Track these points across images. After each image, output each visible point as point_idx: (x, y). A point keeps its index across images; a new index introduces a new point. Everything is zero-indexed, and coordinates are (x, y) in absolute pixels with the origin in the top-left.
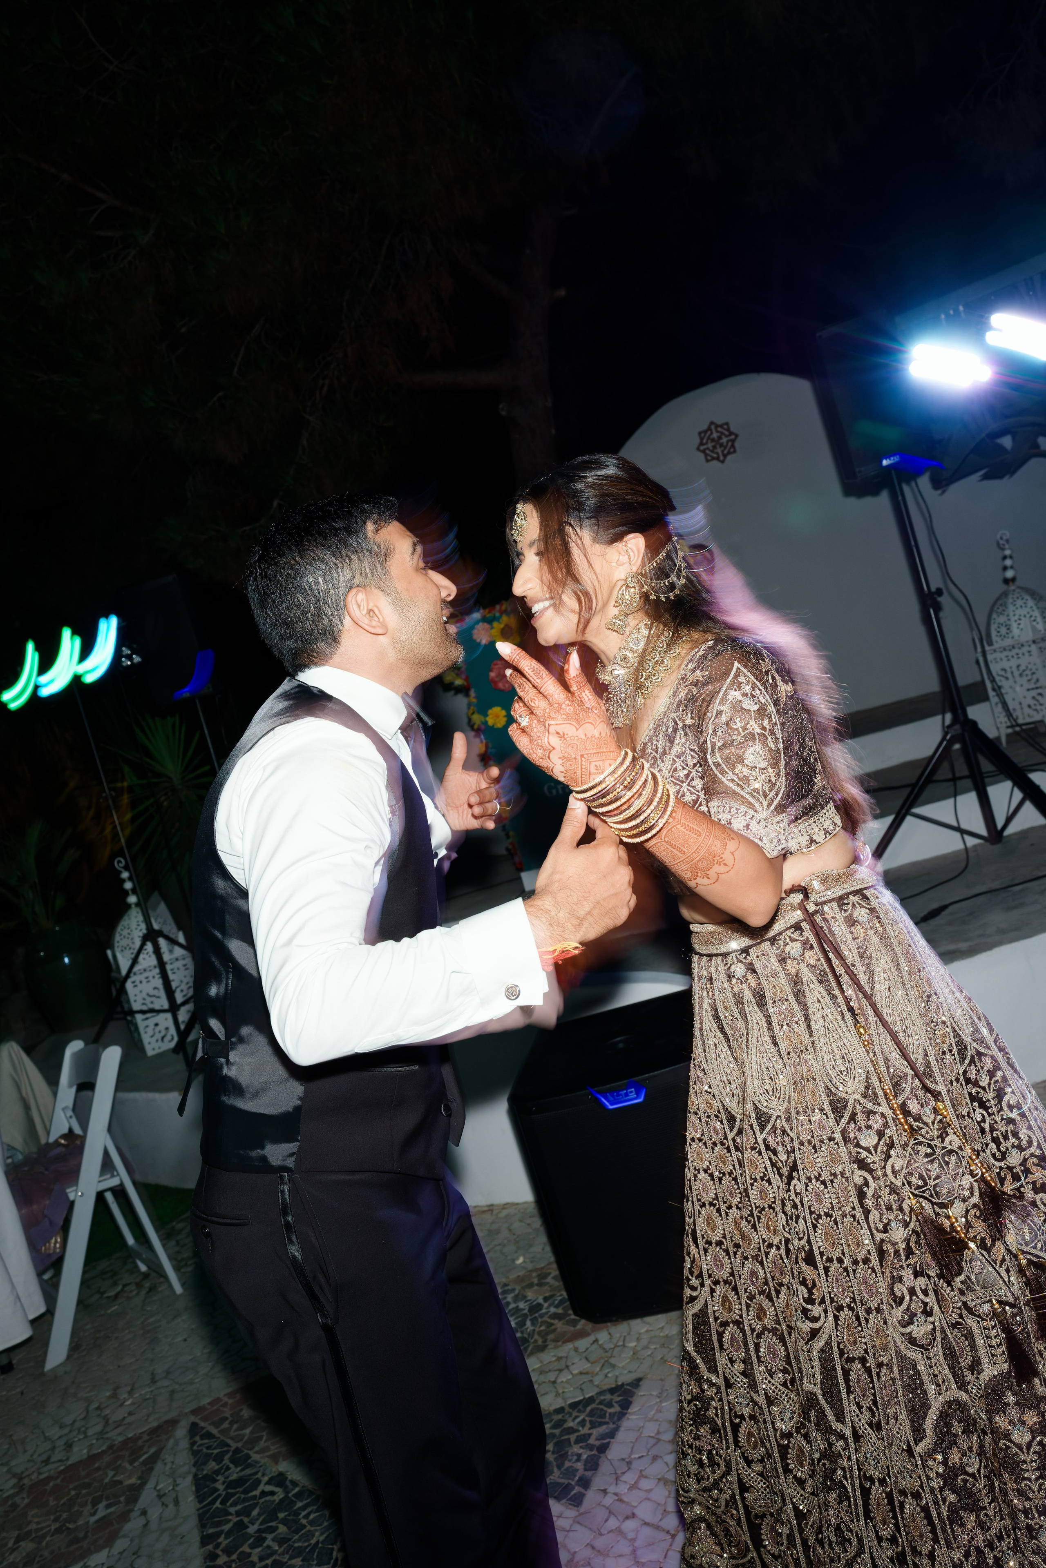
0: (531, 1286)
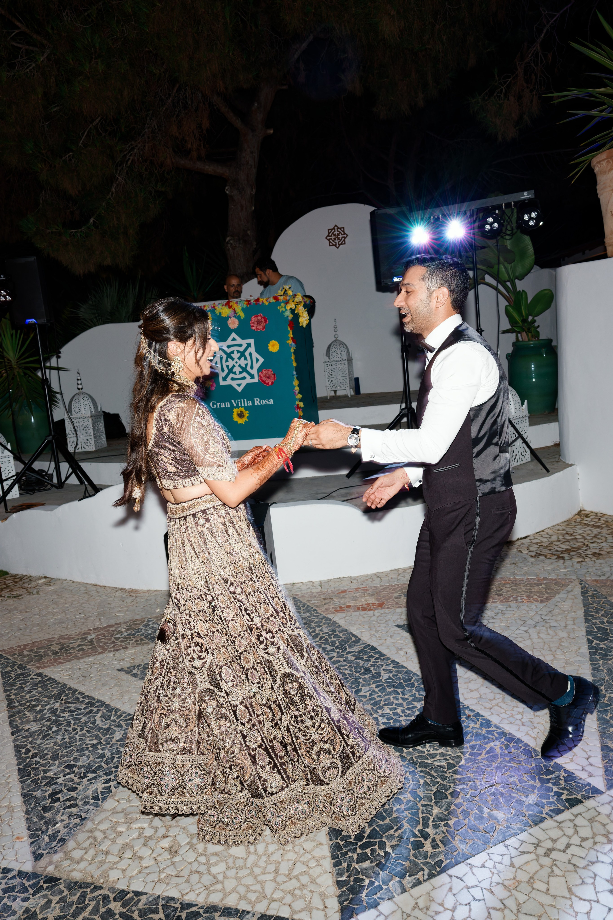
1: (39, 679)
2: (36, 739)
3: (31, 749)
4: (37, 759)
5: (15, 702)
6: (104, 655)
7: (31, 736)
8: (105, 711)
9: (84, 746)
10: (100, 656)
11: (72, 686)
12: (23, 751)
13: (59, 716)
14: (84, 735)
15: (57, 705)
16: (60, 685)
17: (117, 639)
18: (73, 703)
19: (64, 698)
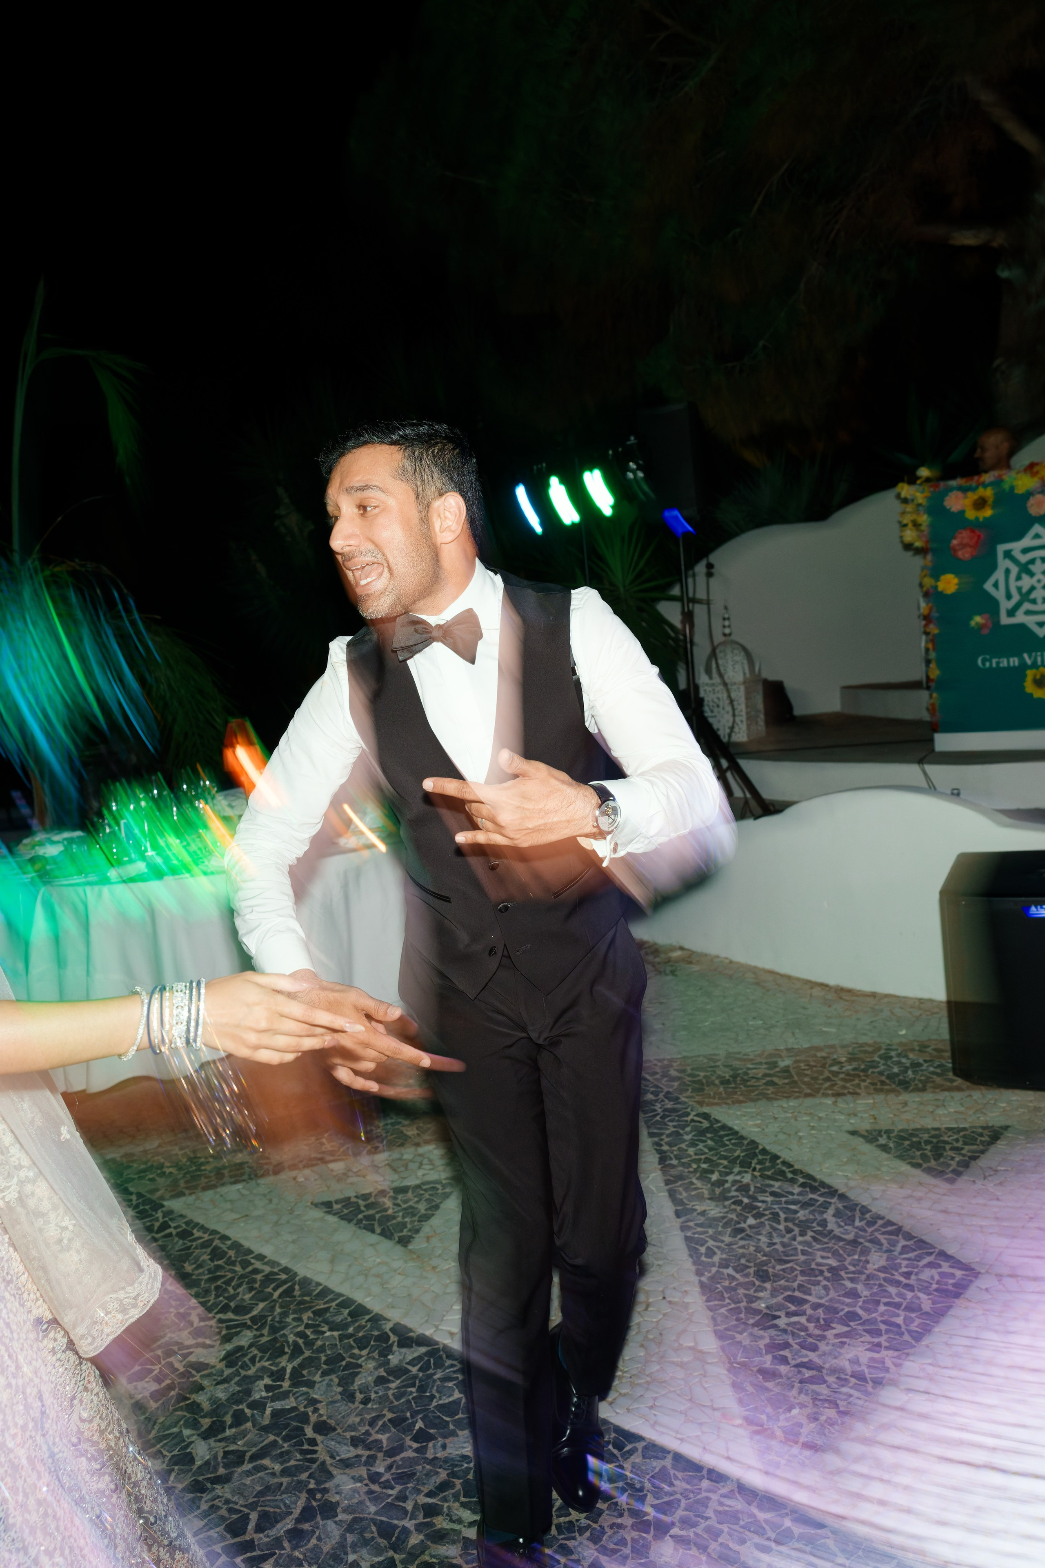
0: (913, 1050)
1: (706, 1124)
2: (721, 1234)
3: (716, 1250)
4: (731, 1271)
5: (671, 1159)
6: (816, 1101)
7: (710, 1226)
8: (840, 1206)
9: (813, 1266)
10: (809, 1101)
11: (768, 1148)
12: (703, 1250)
13: (755, 1199)
14: (809, 1245)
15: (748, 1177)
16: (746, 1142)
17: (835, 1074)
18: (777, 1180)
19: (758, 1167)
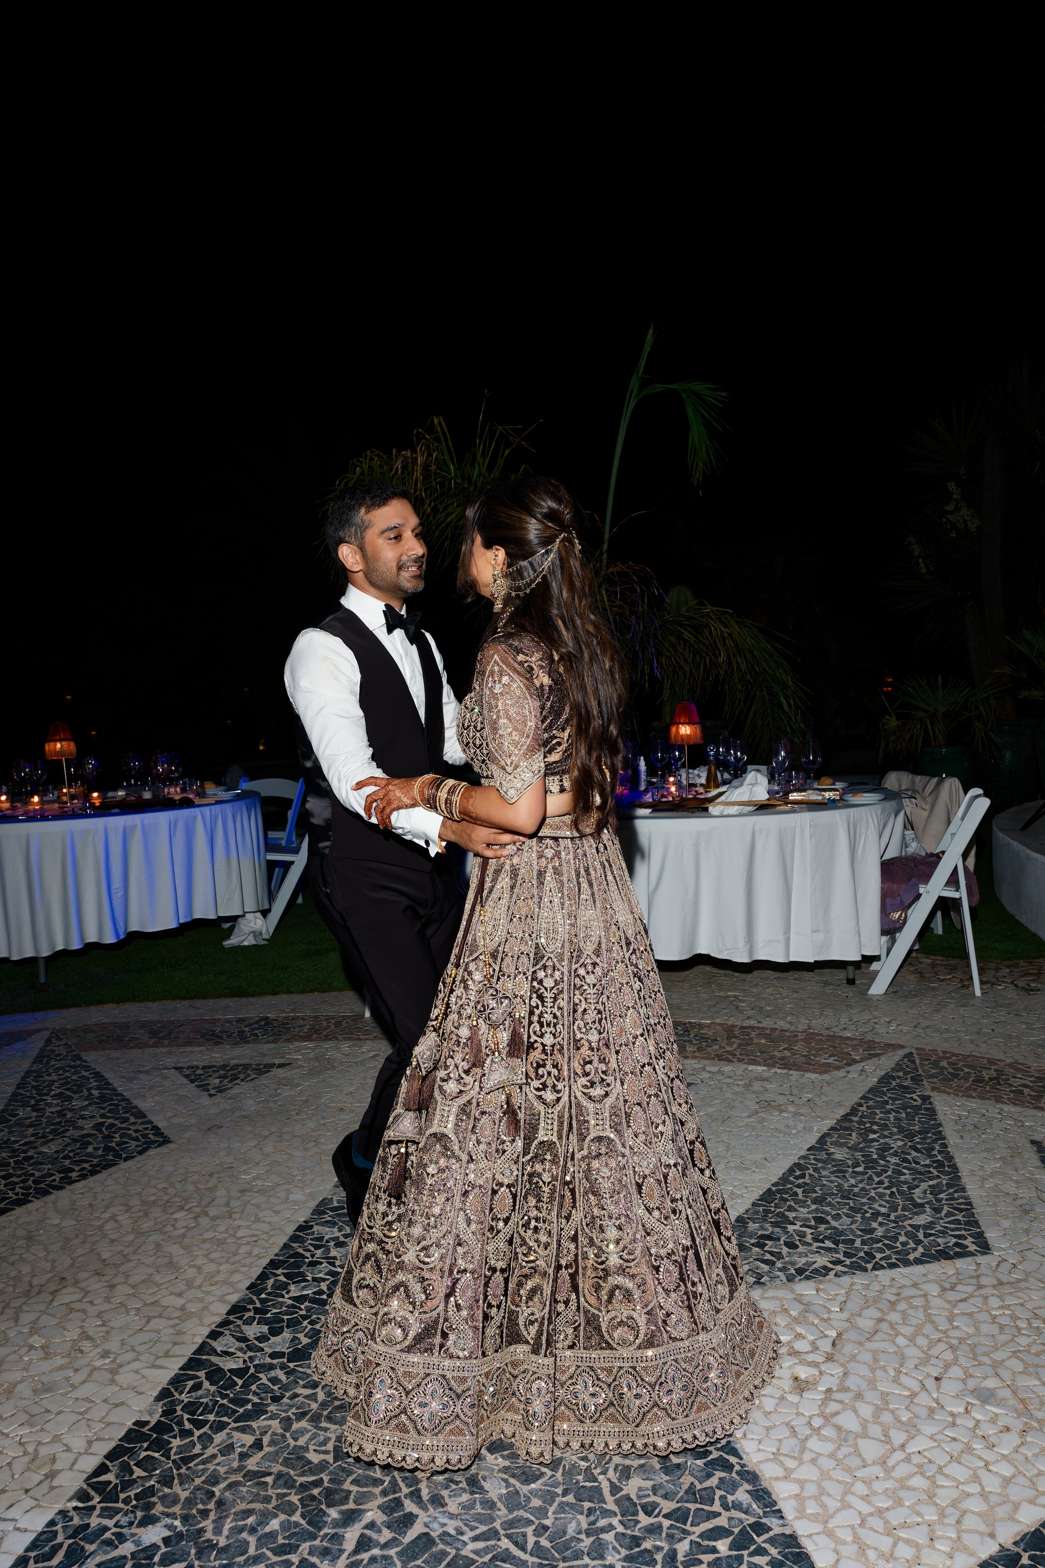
1: (919, 1103)
2: (824, 1168)
3: (808, 1176)
4: (800, 1191)
5: (856, 1116)
6: (1040, 1113)
7: (825, 1162)
8: (944, 1182)
9: (866, 1207)
10: (1033, 1112)
11: (945, 1131)
12: (798, 1173)
13: (884, 1158)
14: (881, 1195)
15: (900, 1143)
16: (933, 1123)
18: (920, 1152)
